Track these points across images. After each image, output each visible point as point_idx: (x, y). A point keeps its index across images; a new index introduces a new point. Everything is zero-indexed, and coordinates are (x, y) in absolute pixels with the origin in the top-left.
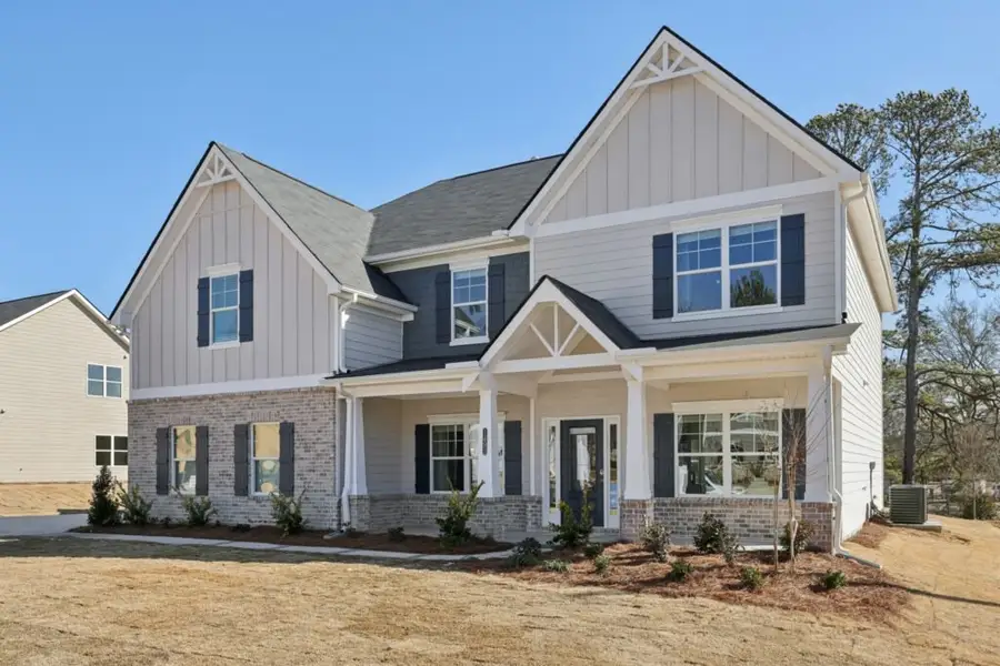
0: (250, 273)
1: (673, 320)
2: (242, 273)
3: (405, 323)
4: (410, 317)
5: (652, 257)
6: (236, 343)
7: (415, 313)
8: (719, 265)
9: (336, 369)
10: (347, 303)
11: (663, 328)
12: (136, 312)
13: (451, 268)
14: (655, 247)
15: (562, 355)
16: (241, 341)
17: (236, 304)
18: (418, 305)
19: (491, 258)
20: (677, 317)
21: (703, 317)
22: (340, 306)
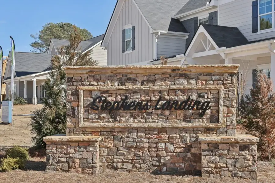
0: (134, 26)
1: (258, 33)
2: (132, 27)
3: (186, 39)
4: (187, 37)
5: (252, 10)
6: (131, 51)
7: (189, 35)
8: (271, 11)
9: (154, 59)
10: (157, 36)
11: (255, 36)
12: (108, 42)
13: (198, 18)
14: (253, 6)
15: (209, 50)
16: (132, 50)
17: (131, 38)
18: (189, 33)
19: (209, 13)
20: (260, 32)
21: (267, 31)
22: (155, 37)
